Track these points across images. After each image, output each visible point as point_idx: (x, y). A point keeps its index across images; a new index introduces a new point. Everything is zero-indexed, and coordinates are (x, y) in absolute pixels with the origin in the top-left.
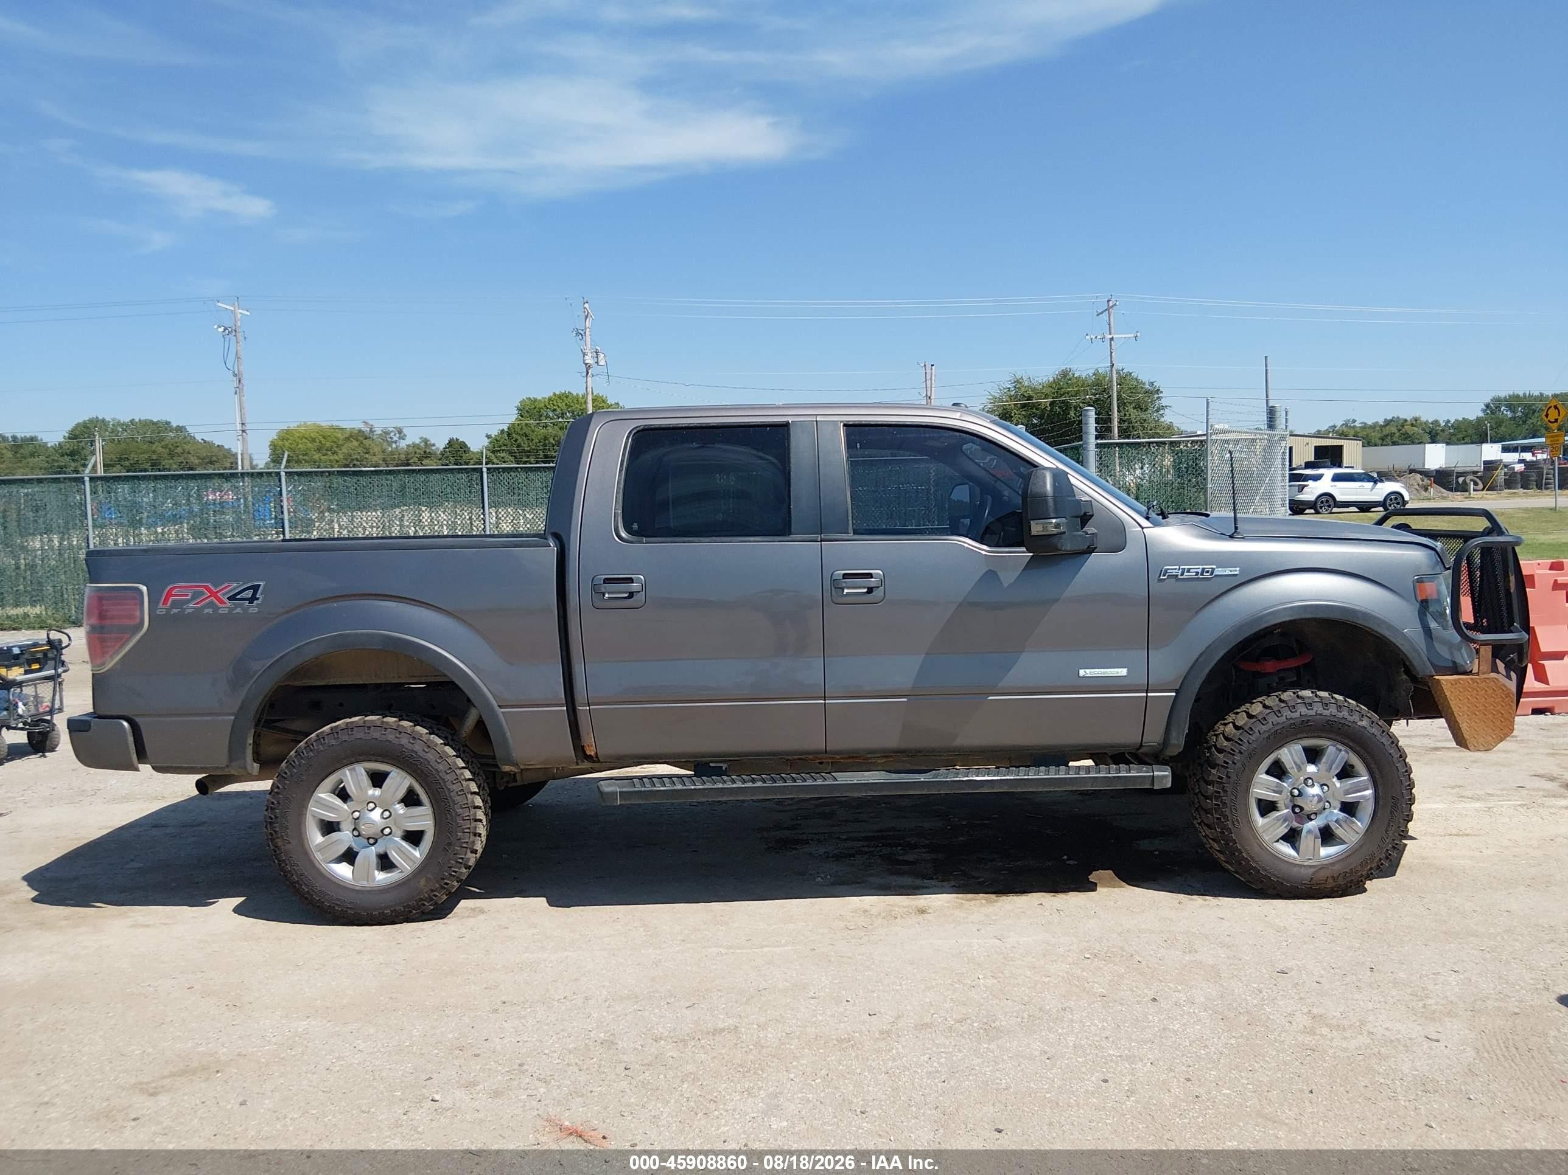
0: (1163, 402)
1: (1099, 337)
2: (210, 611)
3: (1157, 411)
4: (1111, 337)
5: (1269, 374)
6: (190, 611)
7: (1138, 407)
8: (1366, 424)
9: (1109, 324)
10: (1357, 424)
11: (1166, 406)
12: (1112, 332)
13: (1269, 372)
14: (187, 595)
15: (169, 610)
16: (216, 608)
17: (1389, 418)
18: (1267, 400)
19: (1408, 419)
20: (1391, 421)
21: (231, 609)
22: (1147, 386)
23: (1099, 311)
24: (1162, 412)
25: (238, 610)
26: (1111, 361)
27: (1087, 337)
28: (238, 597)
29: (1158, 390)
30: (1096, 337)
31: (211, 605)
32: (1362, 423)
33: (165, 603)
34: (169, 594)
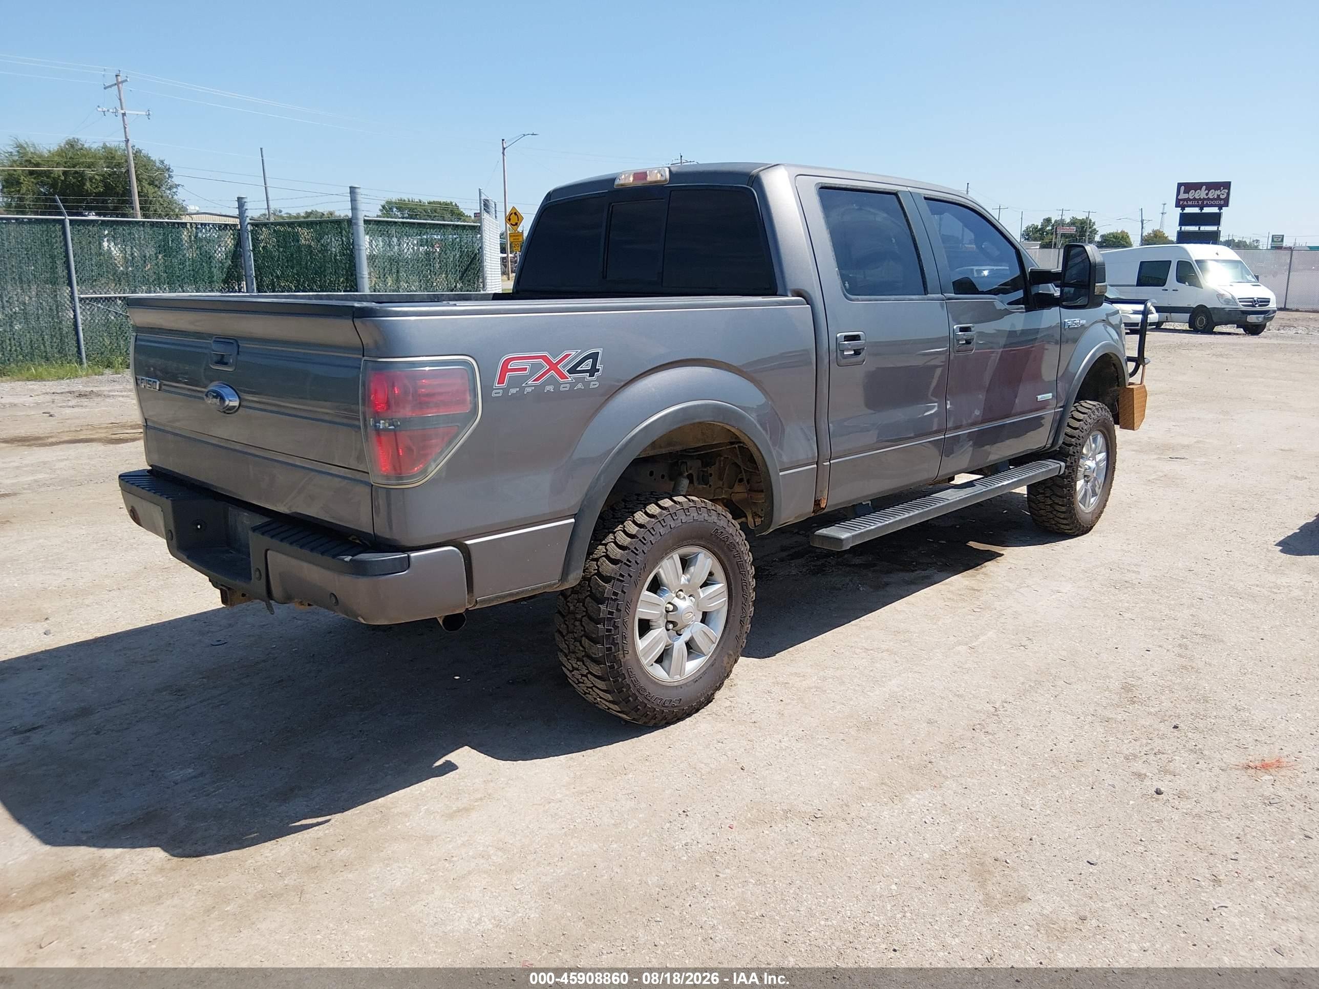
0: (176, 180)
1: (111, 110)
2: (550, 388)
3: (170, 189)
4: (123, 112)
5: (265, 164)
6: (529, 390)
7: (151, 183)
8: (290, 214)
9: (120, 99)
10: (283, 214)
11: (179, 185)
12: (124, 107)
13: (265, 162)
14: (525, 369)
15: (506, 391)
16: (557, 385)
17: (309, 211)
18: (266, 188)
19: (325, 213)
20: (311, 213)
21: (572, 385)
22: (158, 164)
23: (107, 85)
24: (175, 190)
25: (580, 386)
26: (126, 137)
27: (99, 109)
28: (578, 369)
29: (169, 168)
30: (108, 111)
31: (552, 381)
32: (287, 213)
33: (501, 381)
34: (505, 369)
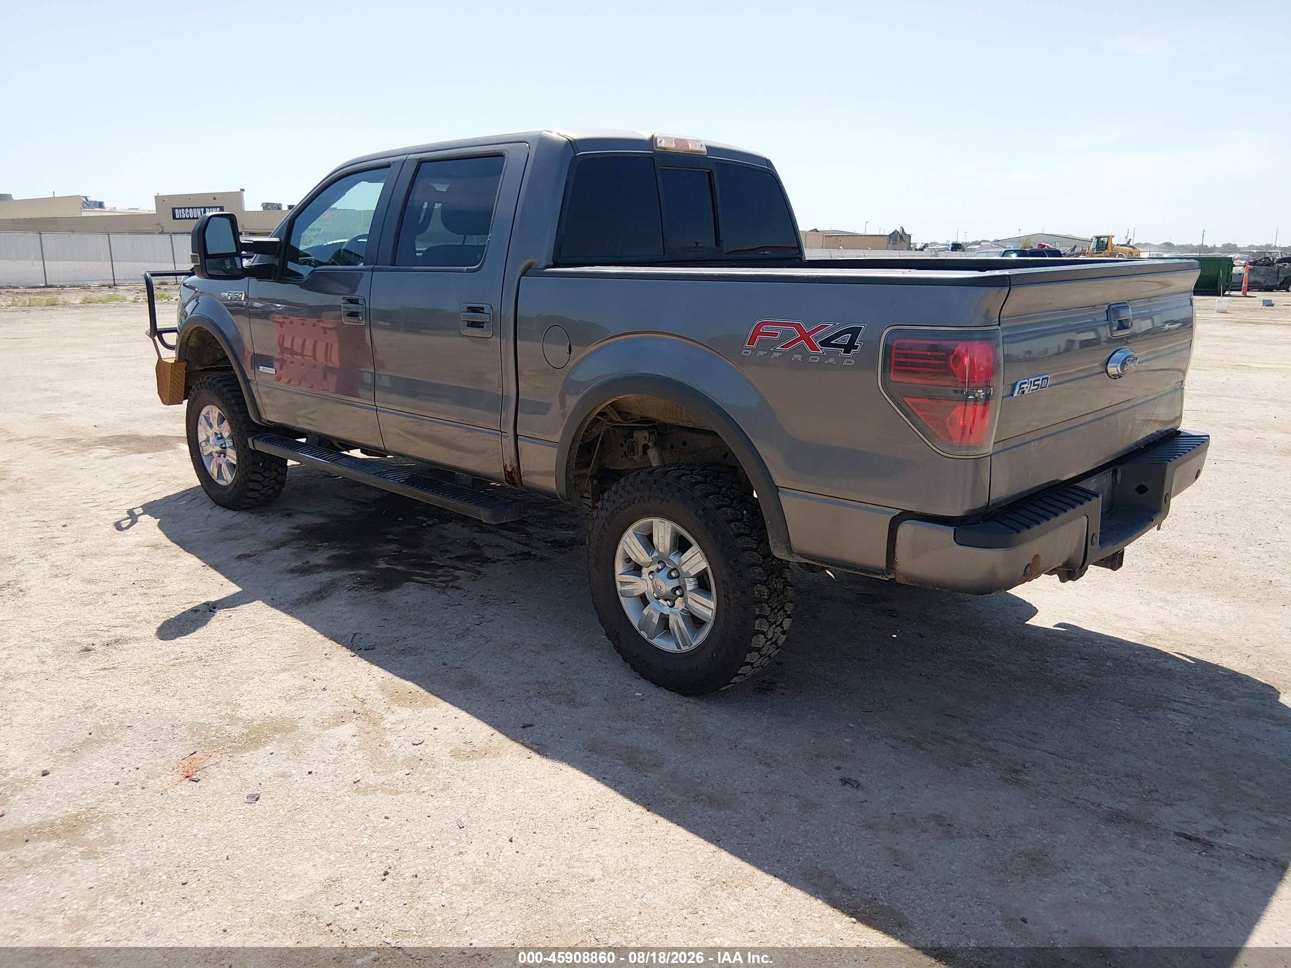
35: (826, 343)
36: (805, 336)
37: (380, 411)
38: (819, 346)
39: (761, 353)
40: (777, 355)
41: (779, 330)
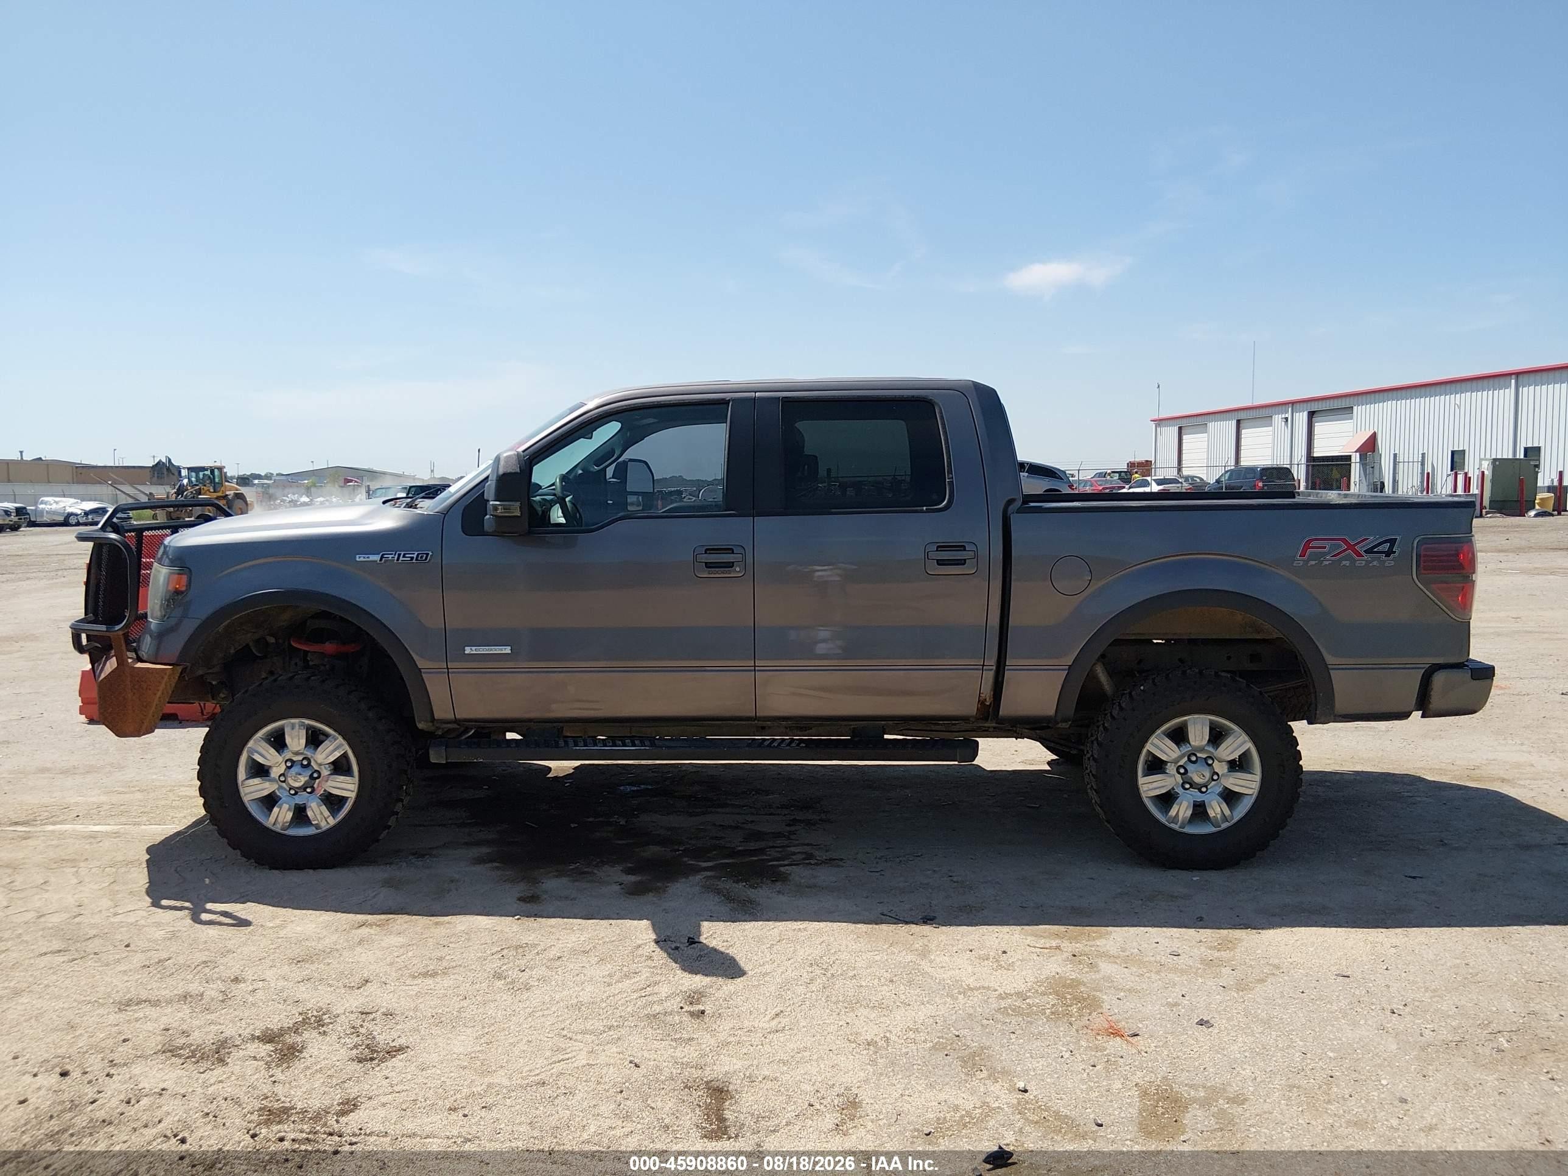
35: (1369, 551)
36: (1351, 547)
37: (759, 671)
38: (1363, 553)
39: (1313, 563)
40: (1327, 563)
41: (1328, 545)
